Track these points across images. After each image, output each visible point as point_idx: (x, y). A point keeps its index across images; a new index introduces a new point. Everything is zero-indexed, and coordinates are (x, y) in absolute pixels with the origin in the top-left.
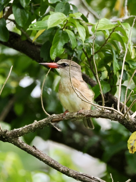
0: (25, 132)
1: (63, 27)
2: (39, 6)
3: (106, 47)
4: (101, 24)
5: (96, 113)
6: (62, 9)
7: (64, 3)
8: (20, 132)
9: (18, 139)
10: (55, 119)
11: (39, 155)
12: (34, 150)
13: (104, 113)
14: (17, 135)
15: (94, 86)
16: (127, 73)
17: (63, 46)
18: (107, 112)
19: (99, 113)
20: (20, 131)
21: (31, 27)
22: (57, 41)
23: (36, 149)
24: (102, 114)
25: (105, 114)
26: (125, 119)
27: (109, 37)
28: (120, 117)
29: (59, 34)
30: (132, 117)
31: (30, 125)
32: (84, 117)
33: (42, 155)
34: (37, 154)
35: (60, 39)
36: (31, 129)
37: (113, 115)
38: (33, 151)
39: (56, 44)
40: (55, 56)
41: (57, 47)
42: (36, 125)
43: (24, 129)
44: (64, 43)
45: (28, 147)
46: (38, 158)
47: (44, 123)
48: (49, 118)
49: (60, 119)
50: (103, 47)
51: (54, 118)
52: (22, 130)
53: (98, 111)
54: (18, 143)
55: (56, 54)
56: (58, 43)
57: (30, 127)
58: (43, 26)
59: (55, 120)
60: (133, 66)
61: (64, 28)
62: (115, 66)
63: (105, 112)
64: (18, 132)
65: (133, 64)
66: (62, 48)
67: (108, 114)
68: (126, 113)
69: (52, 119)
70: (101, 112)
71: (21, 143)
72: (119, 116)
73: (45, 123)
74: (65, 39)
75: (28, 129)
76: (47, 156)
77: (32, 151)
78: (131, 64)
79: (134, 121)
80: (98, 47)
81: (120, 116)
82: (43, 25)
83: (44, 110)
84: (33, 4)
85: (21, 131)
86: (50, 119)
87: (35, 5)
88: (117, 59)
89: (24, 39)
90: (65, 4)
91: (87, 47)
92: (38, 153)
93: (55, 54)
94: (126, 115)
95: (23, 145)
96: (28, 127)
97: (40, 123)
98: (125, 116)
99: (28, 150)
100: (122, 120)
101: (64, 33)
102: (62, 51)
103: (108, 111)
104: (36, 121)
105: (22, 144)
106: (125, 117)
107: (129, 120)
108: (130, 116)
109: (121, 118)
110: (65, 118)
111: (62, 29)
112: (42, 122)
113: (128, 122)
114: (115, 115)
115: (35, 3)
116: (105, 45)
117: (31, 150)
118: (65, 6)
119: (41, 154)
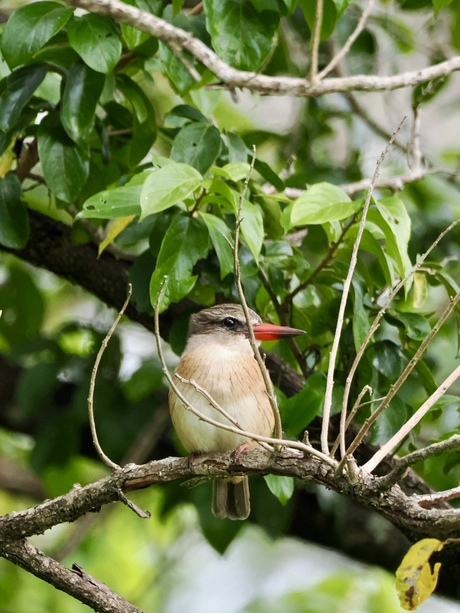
0: (43, 520)
1: (191, 208)
2: (128, 136)
3: (332, 270)
4: (313, 202)
5: (259, 459)
6: (195, 145)
7: (202, 129)
8: (29, 520)
9: (24, 542)
10: (132, 479)
11: (93, 596)
12: (74, 579)
13: (282, 459)
14: (18, 530)
15: (297, 392)
16: (401, 354)
17: (191, 267)
18: (290, 455)
19: (266, 459)
20: (29, 517)
21: (91, 208)
22: (172, 253)
23: (81, 576)
24: (276, 461)
25: (285, 463)
26: (343, 477)
27: (341, 241)
28: (329, 472)
29: (179, 231)
30: (364, 472)
31: (59, 498)
32: (222, 474)
33: (100, 595)
34: (86, 592)
35: (182, 247)
36: (62, 510)
37: (307, 464)
38: (73, 581)
39: (168, 260)
40: (167, 300)
41: (174, 271)
42: (76, 500)
43: (40, 511)
44: (196, 257)
45: (56, 570)
46: (87, 604)
47: (101, 494)
48: (116, 477)
49: (149, 478)
50: (324, 270)
51: (130, 475)
52: (35, 513)
53: (264, 454)
54: (25, 556)
55: (168, 294)
56: (174, 260)
57: (60, 506)
58: (130, 205)
59: (133, 481)
60: (418, 332)
61: (195, 209)
62: (360, 330)
63: (285, 456)
64: (23, 521)
65: (417, 327)
66: (189, 273)
67: (295, 462)
68: (346, 458)
69: (125, 480)
70: (272, 457)
71: (32, 558)
72: (325, 469)
73: (104, 494)
74: (199, 247)
75: (51, 510)
76: (118, 598)
77: (68, 580)
78: (412, 327)
79: (369, 483)
80: (306, 271)
81: (330, 468)
82: (128, 202)
83: (101, 452)
84: (113, 130)
85: (33, 519)
86: (119, 478)
87: (116, 133)
88: (366, 307)
89: (80, 238)
90: (205, 131)
91: (273, 269)
92: (88, 587)
93: (166, 295)
94: (346, 465)
95: (39, 563)
96: (53, 506)
97: (88, 491)
98: (342, 467)
99: (56, 579)
100: (333, 481)
101: (197, 225)
102: (190, 283)
103: (296, 452)
104: (77, 486)
105: (36, 560)
106: (344, 472)
107: (355, 482)
108: (356, 469)
109: (333, 475)
110: (162, 477)
111: (189, 214)
112: (95, 489)
113: (350, 486)
114: (313, 465)
115: (117, 126)
116: (329, 265)
117: (66, 577)
118: (206, 137)
119: (98, 590)
